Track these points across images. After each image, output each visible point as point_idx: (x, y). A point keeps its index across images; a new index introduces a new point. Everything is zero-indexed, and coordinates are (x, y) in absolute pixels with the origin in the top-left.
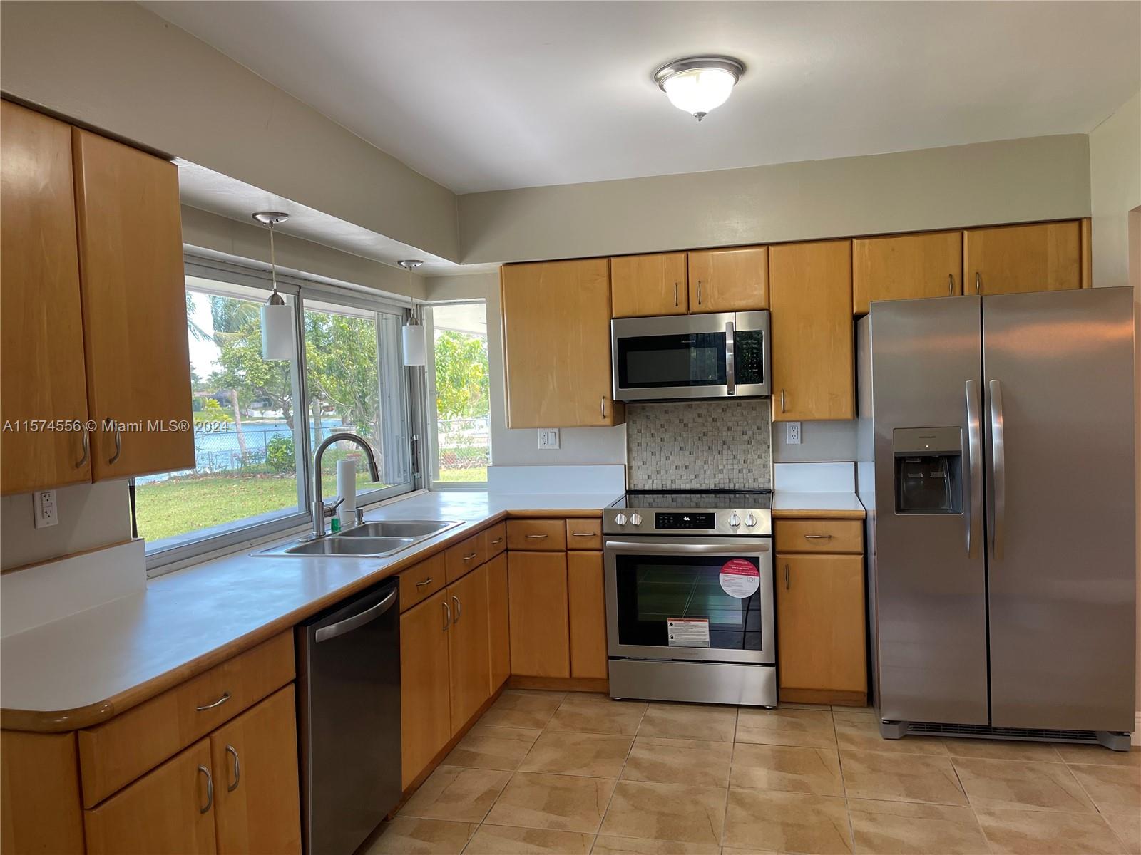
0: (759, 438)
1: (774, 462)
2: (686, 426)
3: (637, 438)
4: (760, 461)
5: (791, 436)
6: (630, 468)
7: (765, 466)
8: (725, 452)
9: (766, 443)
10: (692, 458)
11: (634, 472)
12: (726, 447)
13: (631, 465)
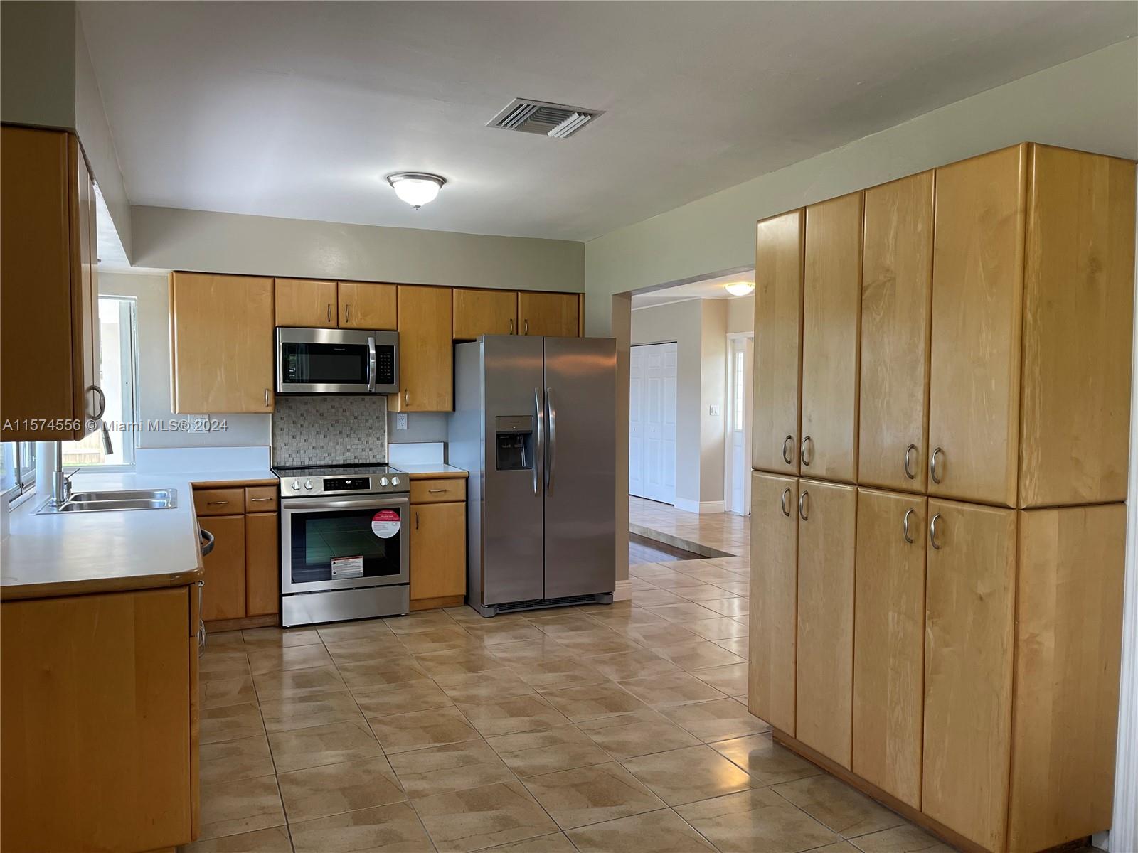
0: (377, 425)
1: (388, 443)
2: (322, 415)
3: (280, 424)
4: (378, 442)
5: (401, 424)
6: (274, 449)
7: (382, 446)
8: (352, 436)
9: (383, 428)
10: (326, 440)
11: (277, 452)
12: (353, 432)
13: (275, 446)
